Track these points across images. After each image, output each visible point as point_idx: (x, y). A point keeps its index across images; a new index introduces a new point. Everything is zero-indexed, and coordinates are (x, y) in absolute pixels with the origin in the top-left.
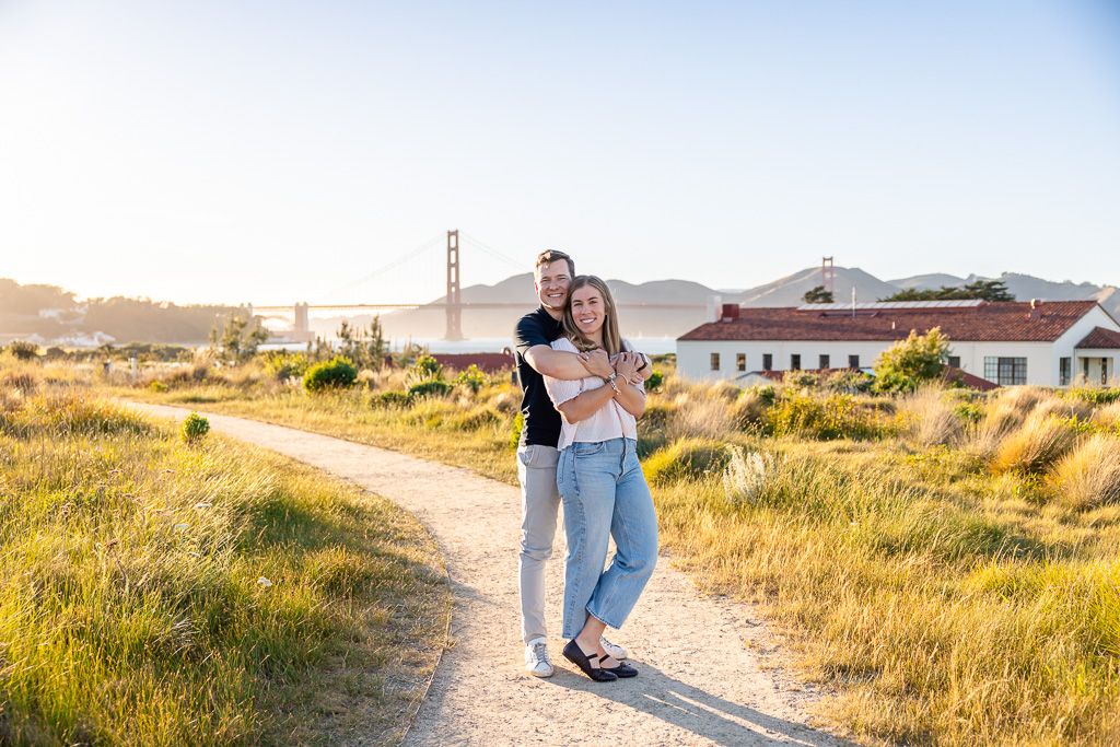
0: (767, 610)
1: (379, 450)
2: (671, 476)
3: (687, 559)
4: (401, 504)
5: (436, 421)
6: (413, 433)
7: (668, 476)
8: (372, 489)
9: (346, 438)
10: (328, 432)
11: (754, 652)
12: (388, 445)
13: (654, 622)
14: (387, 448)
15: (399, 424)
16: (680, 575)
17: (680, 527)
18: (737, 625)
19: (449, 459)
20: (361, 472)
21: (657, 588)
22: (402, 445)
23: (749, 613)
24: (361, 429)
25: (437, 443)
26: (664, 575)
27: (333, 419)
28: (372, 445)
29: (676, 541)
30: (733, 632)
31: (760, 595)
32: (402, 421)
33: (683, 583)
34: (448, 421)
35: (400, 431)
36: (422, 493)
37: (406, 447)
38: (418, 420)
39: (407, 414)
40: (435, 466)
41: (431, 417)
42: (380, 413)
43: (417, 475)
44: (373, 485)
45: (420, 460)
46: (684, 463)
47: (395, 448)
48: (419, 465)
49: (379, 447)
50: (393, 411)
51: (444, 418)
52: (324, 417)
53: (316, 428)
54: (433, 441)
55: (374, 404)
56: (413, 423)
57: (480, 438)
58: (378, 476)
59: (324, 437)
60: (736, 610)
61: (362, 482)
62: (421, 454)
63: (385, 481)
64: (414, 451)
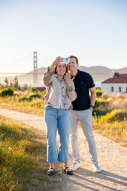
1: (24, 113)
2: (113, 120)
3: (124, 143)
4: (36, 128)
5: (39, 105)
6: (33, 109)
7: (112, 120)
8: (26, 124)
9: (14, 110)
10: (8, 108)
12: (27, 112)
13: (120, 161)
14: (26, 113)
15: (28, 106)
16: (123, 148)
17: (119, 134)
20: (21, 119)
21: (118, 151)
22: (31, 112)
24: (18, 107)
25: (41, 111)
26: (118, 148)
27: (9, 105)
28: (22, 112)
29: (119, 138)
32: (29, 105)
33: (125, 150)
35: (29, 108)
36: (41, 125)
37: (32, 113)
38: (34, 105)
39: (30, 103)
41: (38, 104)
42: (22, 103)
43: (38, 120)
44: (26, 123)
45: (37, 116)
46: (116, 117)
47: (29, 113)
49: (24, 112)
50: (26, 102)
51: (42, 104)
52: (6, 104)
53: (4, 107)
55: (20, 100)
56: (32, 106)
58: (26, 120)
59: (7, 110)
61: (23, 122)
62: (37, 114)
63: (29, 122)
64: (35, 113)
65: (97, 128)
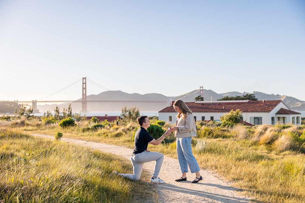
0: (216, 171)
5: (106, 135)
6: (100, 138)
10: (76, 138)
11: (216, 177)
14: (96, 142)
18: (210, 173)
19: (116, 144)
22: (100, 141)
23: (212, 172)
24: (84, 137)
25: (110, 141)
27: (73, 135)
28: (92, 141)
30: (210, 175)
31: (213, 168)
32: (96, 135)
34: (109, 135)
35: (97, 138)
37: (102, 142)
38: (101, 135)
39: (97, 133)
40: (114, 146)
41: (104, 134)
42: (87, 133)
43: (111, 148)
48: (109, 146)
50: (91, 133)
52: (71, 134)
54: (108, 140)
55: (84, 131)
56: (99, 135)
57: (122, 139)
58: (101, 148)
59: (75, 140)
60: (209, 171)
62: (108, 143)
63: (104, 149)
64: (105, 142)
65: (168, 153)
